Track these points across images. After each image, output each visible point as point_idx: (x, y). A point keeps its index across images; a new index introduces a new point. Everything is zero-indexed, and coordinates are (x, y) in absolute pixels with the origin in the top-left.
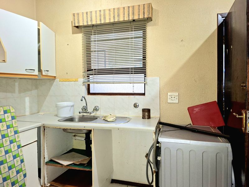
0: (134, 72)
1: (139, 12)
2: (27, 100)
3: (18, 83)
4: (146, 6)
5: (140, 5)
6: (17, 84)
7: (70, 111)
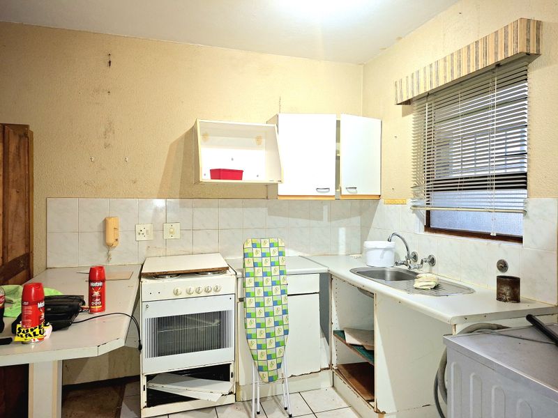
0: (496, 184)
1: (496, 46)
2: (342, 232)
3: (327, 206)
4: (510, 30)
5: (497, 31)
6: (325, 208)
7: (382, 257)
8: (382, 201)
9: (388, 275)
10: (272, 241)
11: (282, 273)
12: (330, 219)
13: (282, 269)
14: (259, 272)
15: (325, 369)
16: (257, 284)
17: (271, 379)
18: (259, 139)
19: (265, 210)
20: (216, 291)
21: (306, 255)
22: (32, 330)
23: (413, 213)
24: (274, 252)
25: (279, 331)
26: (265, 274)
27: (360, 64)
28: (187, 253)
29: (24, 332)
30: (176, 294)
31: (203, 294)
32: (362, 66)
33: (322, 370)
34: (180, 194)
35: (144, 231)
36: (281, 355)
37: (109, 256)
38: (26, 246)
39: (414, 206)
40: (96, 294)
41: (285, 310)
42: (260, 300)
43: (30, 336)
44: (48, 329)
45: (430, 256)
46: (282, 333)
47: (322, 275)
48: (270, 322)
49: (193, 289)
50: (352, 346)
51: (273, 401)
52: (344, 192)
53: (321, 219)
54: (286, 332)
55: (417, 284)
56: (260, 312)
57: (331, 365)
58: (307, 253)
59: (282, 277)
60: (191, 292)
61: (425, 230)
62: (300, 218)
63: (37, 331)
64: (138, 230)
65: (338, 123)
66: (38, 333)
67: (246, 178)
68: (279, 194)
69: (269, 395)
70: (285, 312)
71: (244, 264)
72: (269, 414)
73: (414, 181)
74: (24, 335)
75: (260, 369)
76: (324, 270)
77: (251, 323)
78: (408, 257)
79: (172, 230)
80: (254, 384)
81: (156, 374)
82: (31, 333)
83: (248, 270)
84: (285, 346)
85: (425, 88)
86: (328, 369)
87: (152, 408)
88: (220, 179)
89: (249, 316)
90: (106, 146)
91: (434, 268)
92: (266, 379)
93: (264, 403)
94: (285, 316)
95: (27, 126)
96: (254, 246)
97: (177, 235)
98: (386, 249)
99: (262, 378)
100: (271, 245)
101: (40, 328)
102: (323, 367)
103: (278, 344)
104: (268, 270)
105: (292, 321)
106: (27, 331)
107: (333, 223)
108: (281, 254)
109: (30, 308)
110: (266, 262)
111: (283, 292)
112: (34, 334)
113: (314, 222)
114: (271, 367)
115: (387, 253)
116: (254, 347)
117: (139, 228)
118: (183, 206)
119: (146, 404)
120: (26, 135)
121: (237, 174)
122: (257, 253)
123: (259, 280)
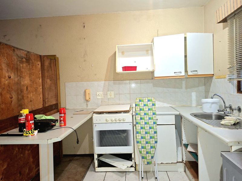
8: (214, 77)
9: (214, 117)
10: (149, 98)
11: (154, 114)
12: (186, 88)
13: (154, 112)
14: (142, 113)
15: (180, 162)
16: (141, 119)
17: (148, 163)
18: (147, 51)
19: (151, 84)
20: (123, 120)
21: (173, 106)
22: (28, 131)
23: (230, 82)
24: (150, 104)
25: (152, 141)
26: (145, 114)
27: (202, 6)
28: (117, 104)
29: (25, 132)
30: (107, 121)
31: (118, 121)
32: (203, 7)
33: (177, 162)
34: (113, 79)
35: (100, 95)
36: (154, 152)
37: (87, 105)
38: (56, 100)
39: (230, 79)
40: (62, 119)
41: (156, 132)
42: (143, 126)
43: (28, 134)
44: (36, 132)
45: (239, 107)
46: (154, 142)
47: (176, 116)
48: (148, 137)
49: (113, 119)
50: (190, 152)
51: (153, 173)
52: (190, 73)
53: (182, 88)
54: (156, 142)
55: (223, 122)
56: (143, 132)
57: (183, 160)
58: (174, 105)
59: (154, 116)
60: (113, 120)
61: (238, 92)
62: (170, 88)
63: (30, 132)
64: (98, 95)
65: (185, 38)
66: (30, 133)
67: (138, 70)
68: (155, 76)
69: (151, 170)
70: (155, 132)
71: (135, 109)
72: (149, 179)
73: (229, 65)
74: (25, 133)
75: (143, 158)
76: (177, 113)
77: (139, 136)
78: (226, 107)
79: (110, 94)
80: (140, 164)
81: (104, 154)
82: (28, 133)
83: (137, 112)
84: (155, 148)
85: (231, 10)
86: (181, 162)
87: (99, 168)
88: (125, 71)
89: (137, 133)
90: (85, 61)
91: (241, 113)
92: (146, 163)
93: (148, 174)
94: (155, 134)
95: (55, 55)
96: (140, 101)
97: (113, 96)
98: (213, 103)
99: (144, 162)
100: (149, 101)
101: (31, 131)
102: (178, 161)
103: (152, 147)
104: (147, 112)
105: (160, 137)
106: (27, 132)
107: (188, 90)
108: (153, 105)
109: (27, 123)
110: (146, 109)
111: (154, 123)
112: (29, 133)
113: (177, 90)
114: (148, 157)
115: (214, 105)
116: (140, 147)
117: (98, 93)
118: (114, 84)
119: (97, 166)
120: (55, 59)
121: (134, 68)
122: (141, 104)
123: (142, 117)
